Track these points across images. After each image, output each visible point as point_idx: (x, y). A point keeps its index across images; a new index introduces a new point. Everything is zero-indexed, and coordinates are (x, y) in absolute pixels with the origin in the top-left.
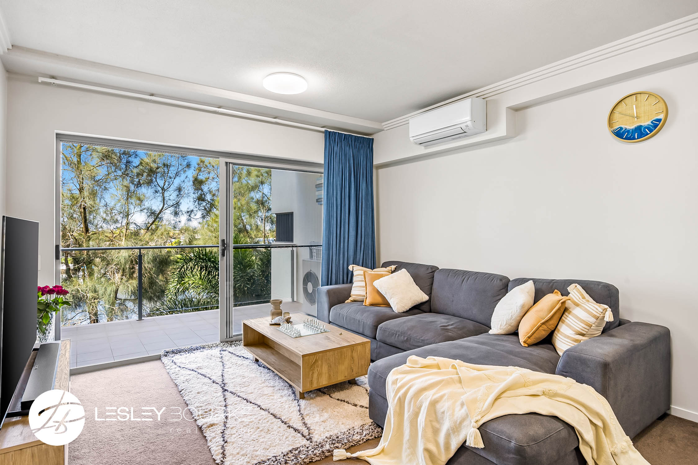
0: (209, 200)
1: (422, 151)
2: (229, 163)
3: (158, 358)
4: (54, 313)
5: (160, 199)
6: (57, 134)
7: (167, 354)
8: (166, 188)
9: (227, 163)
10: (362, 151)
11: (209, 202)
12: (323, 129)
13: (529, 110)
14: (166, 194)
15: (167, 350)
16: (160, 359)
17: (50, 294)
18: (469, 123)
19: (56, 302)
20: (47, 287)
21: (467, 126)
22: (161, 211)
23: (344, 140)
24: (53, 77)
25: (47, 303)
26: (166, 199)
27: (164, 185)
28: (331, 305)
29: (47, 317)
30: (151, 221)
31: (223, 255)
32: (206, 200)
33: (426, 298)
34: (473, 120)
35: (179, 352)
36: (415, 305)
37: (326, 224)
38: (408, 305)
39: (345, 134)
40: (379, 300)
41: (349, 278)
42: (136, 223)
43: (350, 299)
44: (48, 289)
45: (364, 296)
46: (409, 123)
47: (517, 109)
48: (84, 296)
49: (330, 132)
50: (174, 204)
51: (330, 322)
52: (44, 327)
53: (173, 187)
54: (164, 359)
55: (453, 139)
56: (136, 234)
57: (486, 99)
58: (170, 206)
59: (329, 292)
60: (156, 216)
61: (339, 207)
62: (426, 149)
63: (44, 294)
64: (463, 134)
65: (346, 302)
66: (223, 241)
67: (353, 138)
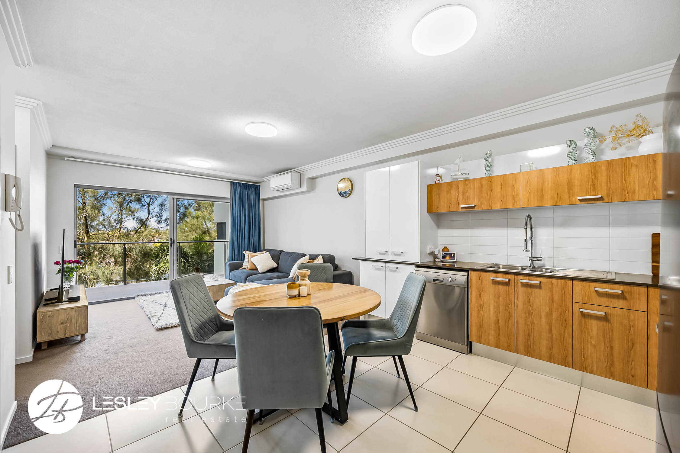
0: (182, 211)
1: (278, 194)
2: (175, 198)
3: (133, 298)
4: (75, 273)
5: (146, 211)
6: (75, 184)
7: (138, 296)
8: (151, 204)
9: (174, 198)
10: (253, 192)
11: (182, 213)
12: (230, 181)
13: (316, 179)
14: (151, 208)
15: (138, 294)
16: (134, 299)
17: (73, 263)
18: (291, 185)
19: (76, 267)
20: (71, 260)
21: (290, 185)
22: (146, 220)
23: (242, 186)
24: (73, 157)
25: (71, 268)
26: (151, 211)
27: (150, 202)
28: (230, 271)
29: (72, 274)
30: (140, 226)
31: (171, 246)
32: (180, 212)
33: (276, 265)
34: (292, 183)
35: (145, 295)
36: (270, 269)
37: (231, 230)
38: (266, 269)
39: (242, 183)
40: (254, 267)
41: (243, 257)
42: (127, 227)
43: (242, 268)
44: (72, 261)
45: (247, 266)
46: (270, 180)
47: (313, 178)
48: (85, 278)
49: (234, 182)
50: (158, 215)
51: (230, 279)
52: (70, 279)
53: (156, 204)
54: (136, 298)
55: (289, 190)
56: (127, 235)
57: (301, 173)
58: (153, 217)
59: (230, 264)
60: (143, 223)
61: (239, 221)
62: (280, 193)
63: (70, 263)
64: (290, 188)
65: (240, 269)
66: (171, 239)
67: (248, 185)
